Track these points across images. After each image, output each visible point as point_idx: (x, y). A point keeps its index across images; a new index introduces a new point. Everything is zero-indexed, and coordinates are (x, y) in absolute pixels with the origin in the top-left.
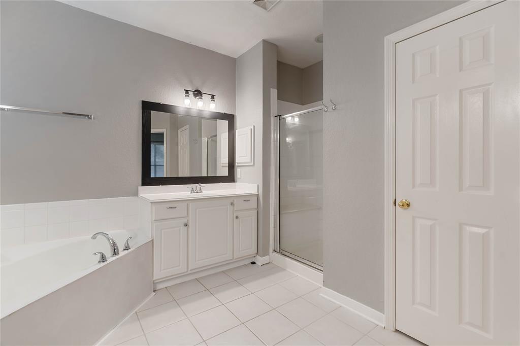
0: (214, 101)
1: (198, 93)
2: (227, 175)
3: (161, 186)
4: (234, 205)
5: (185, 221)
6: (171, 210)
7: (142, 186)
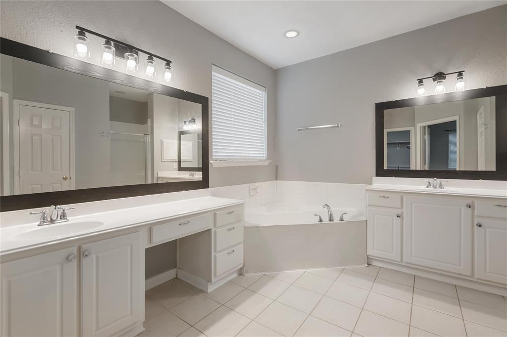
0: (462, 78)
1: (440, 76)
2: (495, 170)
3: (393, 178)
4: (474, 208)
5: (399, 212)
6: (384, 198)
7: (376, 176)
